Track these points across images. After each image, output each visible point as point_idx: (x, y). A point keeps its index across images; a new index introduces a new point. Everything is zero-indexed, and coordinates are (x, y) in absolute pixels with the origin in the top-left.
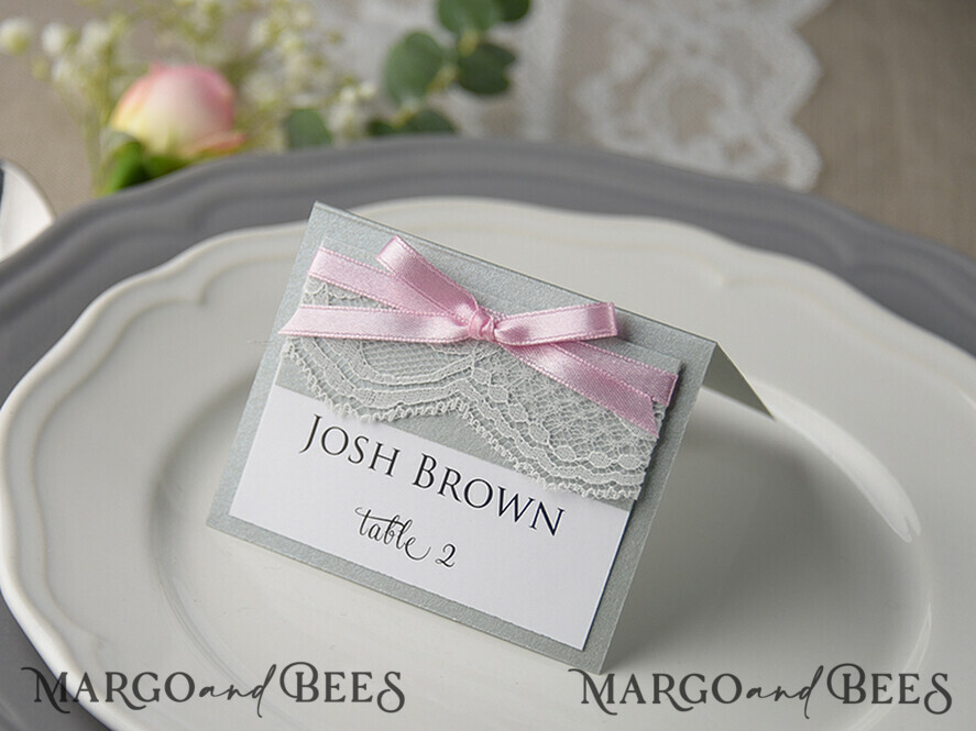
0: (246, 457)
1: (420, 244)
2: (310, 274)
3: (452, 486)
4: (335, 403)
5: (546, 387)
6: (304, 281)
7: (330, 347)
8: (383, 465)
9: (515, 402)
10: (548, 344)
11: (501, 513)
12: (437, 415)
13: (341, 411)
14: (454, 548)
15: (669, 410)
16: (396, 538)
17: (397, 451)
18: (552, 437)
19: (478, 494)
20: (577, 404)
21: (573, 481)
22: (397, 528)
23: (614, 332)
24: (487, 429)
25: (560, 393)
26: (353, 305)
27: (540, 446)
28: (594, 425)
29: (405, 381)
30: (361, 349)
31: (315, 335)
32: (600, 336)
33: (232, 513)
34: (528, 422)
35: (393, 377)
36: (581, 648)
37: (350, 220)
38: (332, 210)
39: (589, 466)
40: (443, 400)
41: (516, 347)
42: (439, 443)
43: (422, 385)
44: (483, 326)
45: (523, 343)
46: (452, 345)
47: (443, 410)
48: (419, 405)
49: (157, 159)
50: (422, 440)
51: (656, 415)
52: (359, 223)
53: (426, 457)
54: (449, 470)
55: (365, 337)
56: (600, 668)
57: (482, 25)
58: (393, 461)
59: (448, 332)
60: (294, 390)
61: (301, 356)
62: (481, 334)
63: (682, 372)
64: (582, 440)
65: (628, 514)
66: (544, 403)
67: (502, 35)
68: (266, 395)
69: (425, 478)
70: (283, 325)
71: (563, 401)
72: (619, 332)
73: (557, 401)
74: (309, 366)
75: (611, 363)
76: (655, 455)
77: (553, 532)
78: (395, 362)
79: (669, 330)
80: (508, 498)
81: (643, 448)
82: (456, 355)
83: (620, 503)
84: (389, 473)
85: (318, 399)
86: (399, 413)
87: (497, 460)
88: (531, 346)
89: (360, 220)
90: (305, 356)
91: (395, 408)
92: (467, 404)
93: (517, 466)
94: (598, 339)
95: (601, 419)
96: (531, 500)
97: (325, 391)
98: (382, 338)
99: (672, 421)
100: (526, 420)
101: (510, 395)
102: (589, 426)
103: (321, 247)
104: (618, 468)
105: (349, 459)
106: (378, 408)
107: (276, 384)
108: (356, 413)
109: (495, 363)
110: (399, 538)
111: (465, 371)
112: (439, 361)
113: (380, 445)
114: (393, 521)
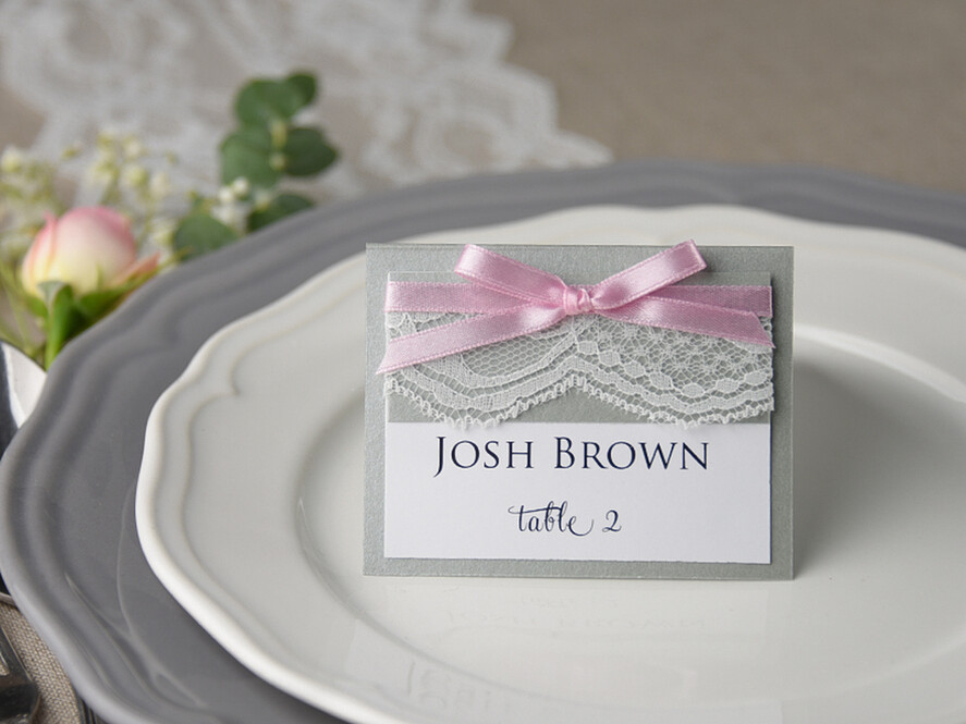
0: (382, 499)
2: (387, 310)
3: (594, 457)
4: (455, 419)
5: (652, 336)
6: (384, 318)
7: (432, 371)
8: (519, 461)
9: (628, 361)
10: (642, 297)
11: (649, 465)
12: (558, 397)
13: (463, 425)
14: (616, 513)
15: (773, 321)
16: (556, 523)
17: (529, 444)
18: (674, 380)
19: (621, 455)
20: (688, 343)
21: (710, 413)
22: (554, 514)
23: (703, 266)
24: (611, 394)
25: (669, 338)
26: (441, 324)
27: (666, 392)
29: (515, 376)
30: (463, 361)
31: (415, 362)
32: (688, 274)
33: (386, 556)
34: (649, 375)
35: (503, 377)
36: (768, 562)
37: (406, 249)
38: (385, 246)
39: (720, 394)
40: (560, 381)
41: (612, 310)
42: (567, 422)
43: (534, 375)
44: (579, 300)
45: (621, 304)
46: (550, 329)
47: (563, 390)
48: (538, 393)
50: (549, 425)
51: (765, 328)
52: (415, 250)
54: (586, 444)
55: (465, 348)
56: (791, 573)
58: (529, 453)
59: (545, 317)
60: (410, 421)
61: (406, 387)
62: (578, 308)
63: (772, 283)
64: (703, 374)
65: (769, 426)
66: (656, 353)
68: (381, 436)
69: (565, 458)
70: (378, 365)
71: (674, 344)
72: (706, 264)
73: (668, 346)
74: (417, 393)
76: (775, 365)
77: (704, 466)
78: (500, 362)
79: (747, 250)
80: (650, 451)
81: (764, 362)
82: (557, 337)
83: (759, 419)
84: (529, 466)
85: (437, 421)
86: (521, 407)
87: (631, 418)
89: (415, 247)
90: (410, 386)
91: (515, 404)
92: (583, 378)
93: (652, 417)
95: (716, 348)
96: (674, 444)
97: (442, 410)
98: (481, 344)
99: (779, 329)
100: (645, 373)
101: (622, 356)
102: (706, 358)
103: (388, 282)
104: (747, 387)
105: (485, 466)
106: (498, 409)
107: (390, 421)
108: (479, 422)
109: (597, 332)
110: (560, 521)
111: (571, 348)
112: (543, 347)
113: (511, 444)
114: (548, 509)
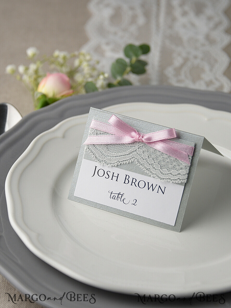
0: (77, 179)
1: (121, 116)
2: (90, 127)
3: (134, 183)
4: (100, 162)
5: (158, 153)
6: (89, 129)
7: (98, 147)
8: (115, 178)
9: (150, 158)
10: (158, 141)
11: (149, 189)
12: (128, 164)
13: (102, 164)
14: (136, 200)
15: (193, 157)
16: (120, 198)
17: (118, 174)
18: (161, 167)
19: (142, 184)
20: (167, 157)
21: (168, 179)
22: (120, 196)
23: (175, 136)
24: (143, 166)
25: (162, 155)
26: (103, 135)
27: (158, 170)
28: (172, 163)
29: (119, 154)
30: (106, 147)
31: (93, 144)
32: (172, 138)
33: (74, 195)
34: (154, 164)
35: (115, 154)
36: (174, 225)
37: (100, 111)
38: (95, 109)
39: (172, 174)
40: (130, 159)
41: (149, 143)
42: (130, 171)
43: (124, 155)
44: (139, 137)
45: (151, 141)
46: (131, 144)
47: (130, 162)
48: (123, 161)
49: (50, 99)
50: (125, 171)
51: (189, 159)
52: (103, 112)
53: (126, 175)
54: (133, 178)
55: (107, 143)
56: (179, 231)
57: (137, 55)
58: (117, 177)
59: (130, 140)
60: (89, 160)
61: (90, 150)
62: (139, 140)
63: (195, 146)
64: (169, 167)
65: (184, 187)
66: (158, 158)
67: (143, 58)
68: (81, 162)
69: (127, 181)
70: (84, 142)
71: (163, 157)
72: (177, 136)
73: (161, 157)
74: (92, 152)
75: (176, 145)
76: (190, 170)
77: (163, 193)
78: (116, 149)
79: (191, 134)
80: (150, 185)
81: (186, 168)
82: (132, 146)
83: (181, 184)
84: (117, 181)
85: (96, 161)
86: (118, 164)
87: (146, 174)
88: (153, 142)
89: (103, 111)
90: (91, 150)
92: (137, 160)
93: (152, 176)
94: (172, 139)
95: (174, 161)
96: (157, 185)
97: (97, 159)
98: (112, 143)
99: (194, 160)
100: (153, 163)
101: (148, 156)
102: (171, 163)
103: (93, 119)
104: (180, 174)
105: (105, 177)
106: (112, 163)
107: (84, 158)
108: (106, 165)
109: (143, 148)
110: (121, 198)
111: (135, 150)
112: (128, 148)
113: (113, 173)
114: (119, 194)
